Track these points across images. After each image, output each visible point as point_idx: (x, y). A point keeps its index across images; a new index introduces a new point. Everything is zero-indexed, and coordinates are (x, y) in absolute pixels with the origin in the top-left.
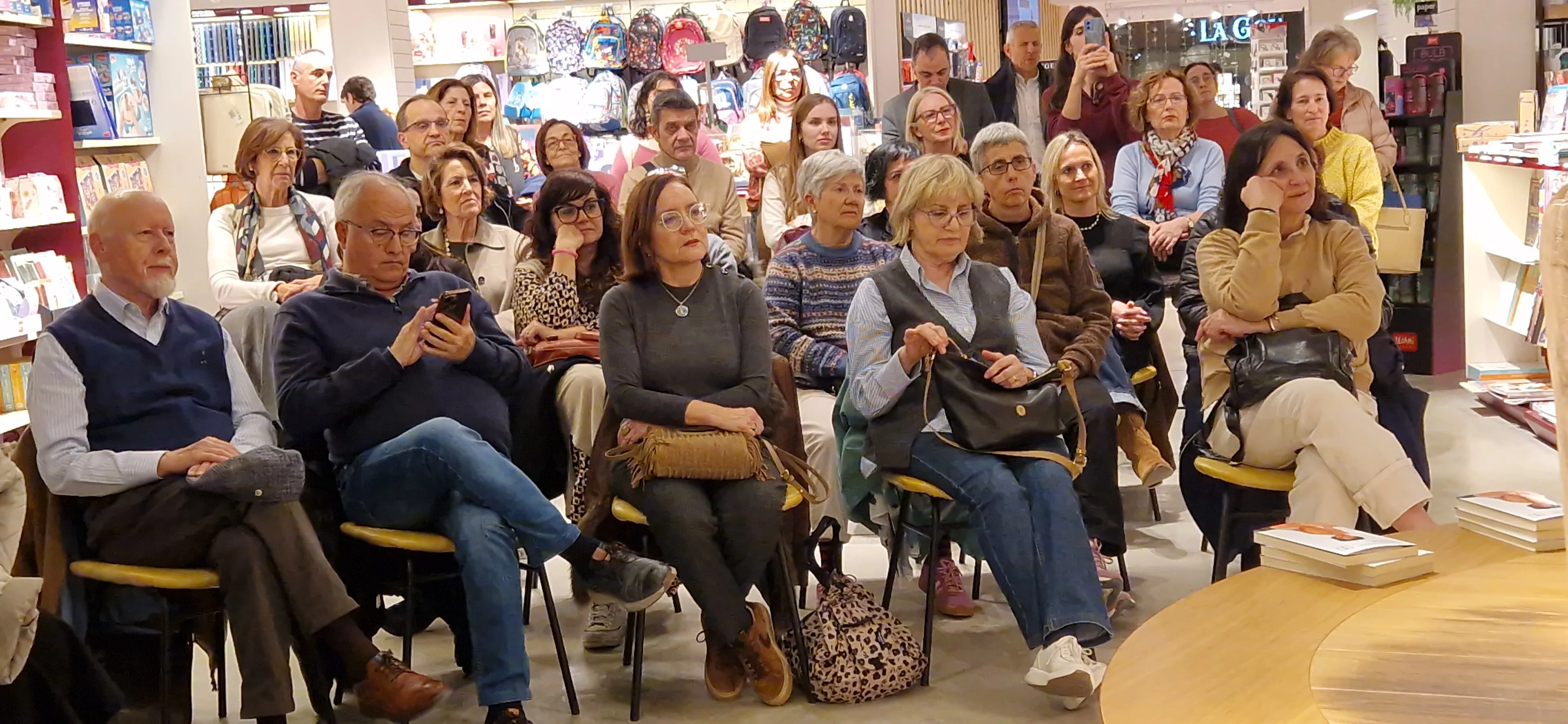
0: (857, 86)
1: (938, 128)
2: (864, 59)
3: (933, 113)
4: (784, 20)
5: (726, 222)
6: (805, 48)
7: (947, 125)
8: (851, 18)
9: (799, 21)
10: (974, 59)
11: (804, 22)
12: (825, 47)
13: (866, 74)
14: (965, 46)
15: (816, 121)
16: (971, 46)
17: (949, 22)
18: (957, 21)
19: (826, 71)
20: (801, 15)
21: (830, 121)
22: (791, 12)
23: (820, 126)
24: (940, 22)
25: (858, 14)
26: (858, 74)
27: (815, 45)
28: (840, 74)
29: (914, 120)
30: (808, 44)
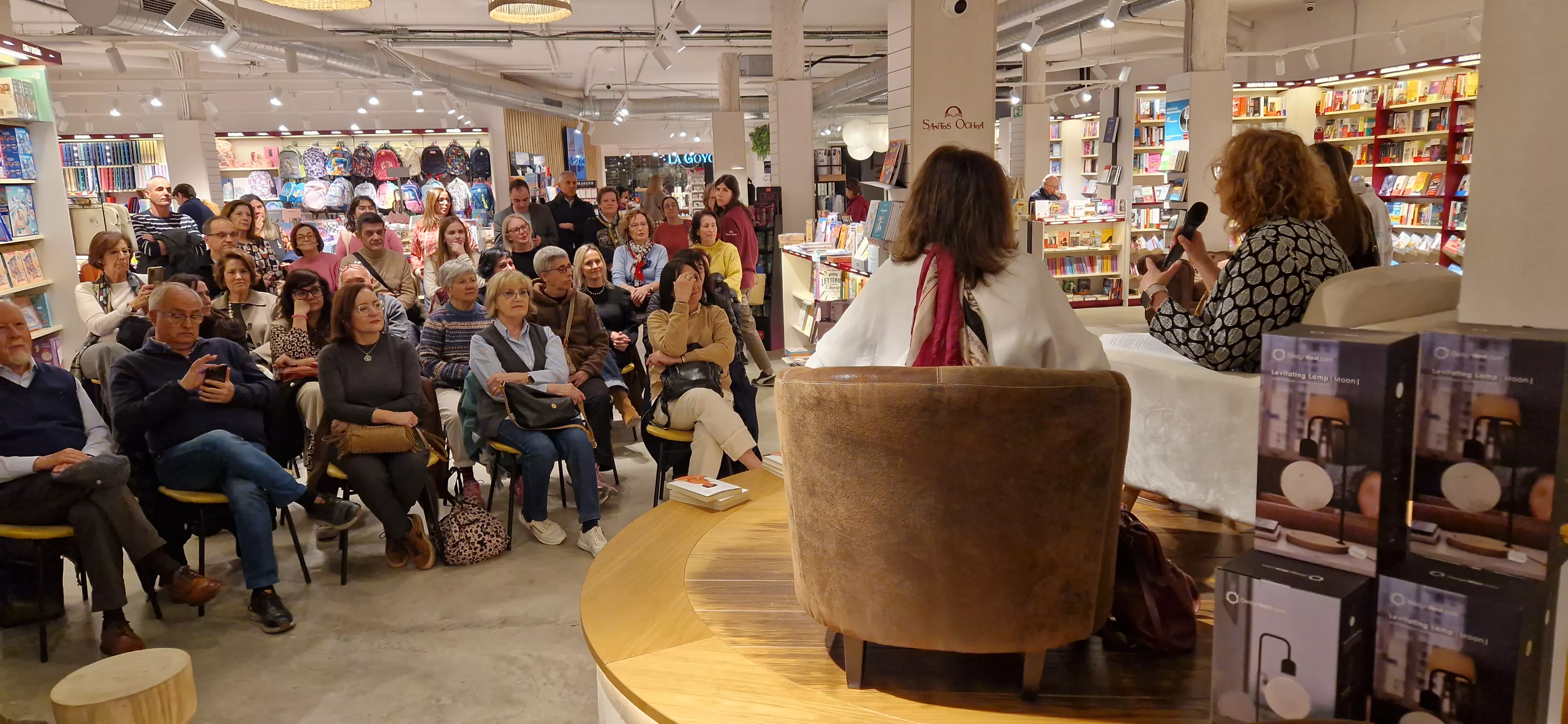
0: (486, 190)
1: (521, 236)
2: (490, 175)
3: (517, 229)
4: (444, 153)
5: (403, 285)
6: (456, 168)
7: (525, 235)
8: (481, 154)
9: (453, 154)
10: (550, 175)
11: (455, 154)
12: (468, 168)
13: (491, 184)
14: (545, 168)
15: (452, 233)
16: (548, 169)
17: (536, 156)
18: (541, 155)
19: (469, 181)
20: (454, 151)
21: (460, 232)
22: (448, 149)
23: (454, 235)
24: (531, 156)
25: (486, 152)
26: (487, 183)
27: (462, 167)
28: (477, 183)
29: (507, 232)
30: (458, 166)
